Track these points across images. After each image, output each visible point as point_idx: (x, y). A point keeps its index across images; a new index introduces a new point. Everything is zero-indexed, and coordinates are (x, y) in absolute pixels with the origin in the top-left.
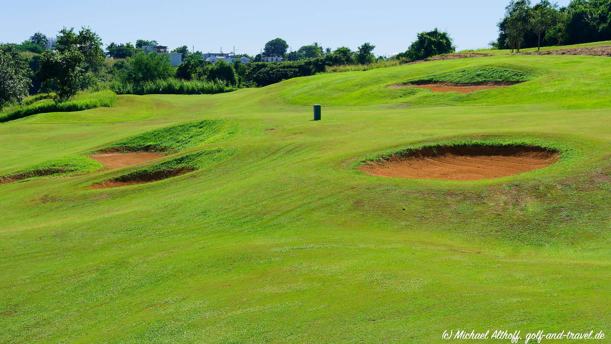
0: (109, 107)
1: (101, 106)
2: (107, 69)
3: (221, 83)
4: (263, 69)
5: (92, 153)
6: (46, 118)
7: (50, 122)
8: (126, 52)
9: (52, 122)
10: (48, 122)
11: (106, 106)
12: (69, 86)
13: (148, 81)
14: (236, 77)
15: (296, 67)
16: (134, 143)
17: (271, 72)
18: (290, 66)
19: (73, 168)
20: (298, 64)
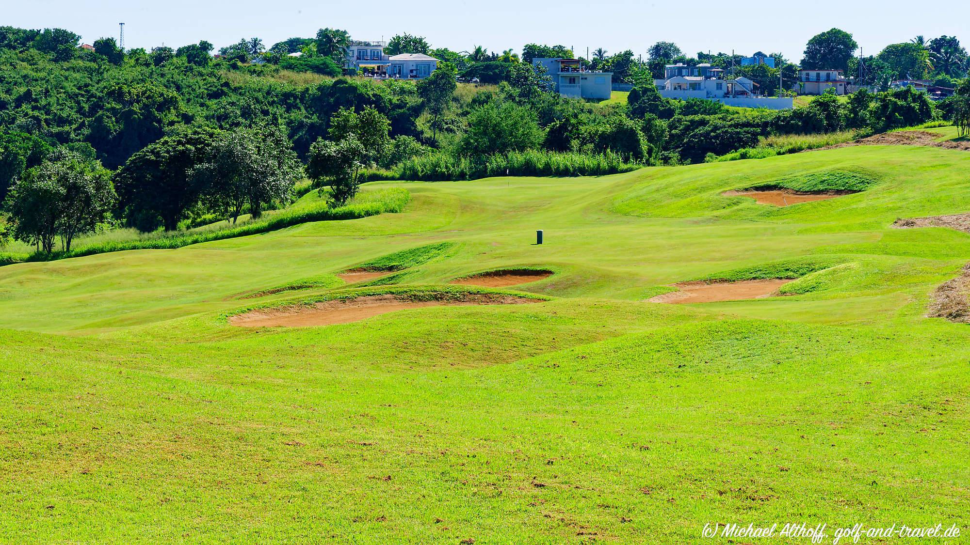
0: (396, 212)
1: (386, 211)
2: (461, 107)
3: (614, 157)
4: (701, 128)
5: (340, 273)
6: (315, 229)
7: (318, 235)
8: (501, 72)
9: (320, 234)
10: (315, 234)
11: (392, 211)
12: (346, 185)
13: (494, 154)
14: (644, 145)
15: (758, 125)
16: (380, 263)
17: (712, 134)
18: (748, 122)
19: (321, 285)
20: (763, 120)
